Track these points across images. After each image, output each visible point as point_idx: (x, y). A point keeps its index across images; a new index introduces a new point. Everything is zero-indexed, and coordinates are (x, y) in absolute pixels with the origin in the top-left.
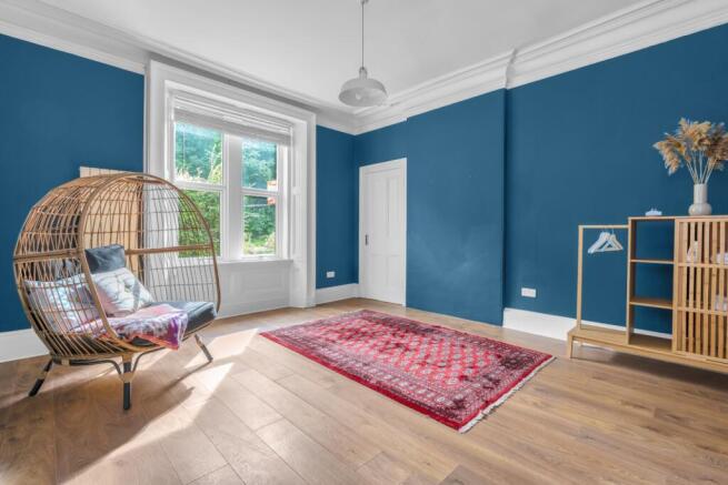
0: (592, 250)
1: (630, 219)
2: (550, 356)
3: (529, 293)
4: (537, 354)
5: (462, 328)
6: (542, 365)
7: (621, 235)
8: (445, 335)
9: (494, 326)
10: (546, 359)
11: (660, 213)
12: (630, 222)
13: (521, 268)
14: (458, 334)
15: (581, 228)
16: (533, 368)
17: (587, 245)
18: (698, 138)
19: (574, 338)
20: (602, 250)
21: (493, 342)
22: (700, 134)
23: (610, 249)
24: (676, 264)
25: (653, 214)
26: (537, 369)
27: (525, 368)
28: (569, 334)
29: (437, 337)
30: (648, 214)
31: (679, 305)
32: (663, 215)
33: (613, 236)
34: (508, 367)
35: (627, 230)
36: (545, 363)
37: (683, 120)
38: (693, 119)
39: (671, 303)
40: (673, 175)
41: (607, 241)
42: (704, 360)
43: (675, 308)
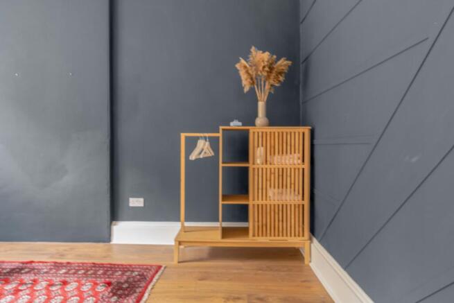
0: (193, 157)
1: (221, 128)
2: (160, 267)
3: (136, 202)
4: (148, 268)
5: (62, 256)
6: (154, 280)
7: (214, 143)
8: (38, 272)
9: (101, 244)
10: (157, 272)
11: (240, 124)
12: (221, 131)
13: (128, 178)
14: (58, 266)
15: (183, 136)
16: (146, 288)
17: (189, 152)
18: (263, 64)
19: (180, 243)
20: (201, 156)
21: (101, 266)
22: (263, 61)
23: (206, 156)
24: (250, 165)
25: (235, 124)
26: (150, 287)
27: (138, 290)
28: (175, 241)
29: (27, 278)
30: (232, 124)
31: (254, 200)
32: (243, 125)
33: (207, 143)
34: (120, 296)
35: (218, 137)
36: (156, 277)
37: (253, 48)
38: (259, 49)
39: (247, 198)
40: (247, 92)
41: (203, 149)
42: (268, 241)
43: (251, 203)
